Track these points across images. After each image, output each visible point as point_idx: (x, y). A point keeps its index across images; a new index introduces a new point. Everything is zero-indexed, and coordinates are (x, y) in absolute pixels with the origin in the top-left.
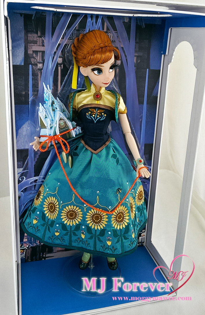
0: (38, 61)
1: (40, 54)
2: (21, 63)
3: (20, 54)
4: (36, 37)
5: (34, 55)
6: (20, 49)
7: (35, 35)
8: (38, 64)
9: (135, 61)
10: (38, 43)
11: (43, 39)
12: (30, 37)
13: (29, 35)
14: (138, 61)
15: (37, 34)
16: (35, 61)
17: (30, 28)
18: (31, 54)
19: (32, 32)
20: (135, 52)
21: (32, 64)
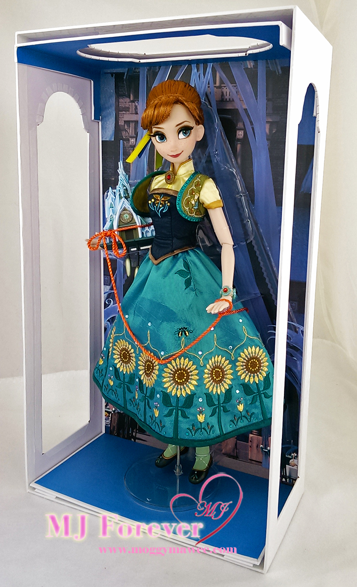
0: (130, 134)
1: (132, 125)
2: (111, 138)
3: (110, 126)
4: (128, 102)
5: (126, 127)
6: (110, 120)
7: (127, 100)
8: (130, 139)
9: (267, 131)
10: (130, 110)
11: (136, 104)
12: (121, 102)
13: (121, 100)
14: (273, 131)
15: (130, 98)
16: (127, 135)
17: (121, 91)
18: (122, 125)
19: (123, 96)
20: (267, 115)
21: (124, 140)
